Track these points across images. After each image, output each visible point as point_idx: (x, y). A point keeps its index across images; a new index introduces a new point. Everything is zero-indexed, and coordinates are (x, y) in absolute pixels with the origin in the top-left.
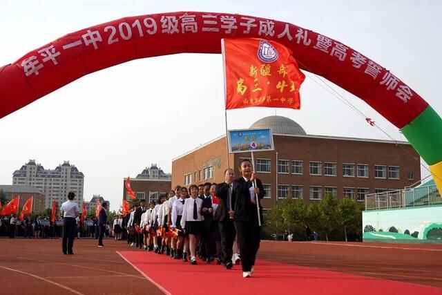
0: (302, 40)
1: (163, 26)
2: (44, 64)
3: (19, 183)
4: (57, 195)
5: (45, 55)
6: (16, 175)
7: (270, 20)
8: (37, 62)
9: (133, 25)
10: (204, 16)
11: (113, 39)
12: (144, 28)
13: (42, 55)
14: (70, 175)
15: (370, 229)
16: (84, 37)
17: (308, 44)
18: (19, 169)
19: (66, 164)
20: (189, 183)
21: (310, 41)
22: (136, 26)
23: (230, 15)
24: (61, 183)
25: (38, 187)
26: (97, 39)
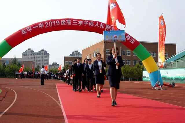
0: (102, 27)
1: (61, 23)
2: (28, 32)
3: (25, 57)
4: (39, 62)
6: (23, 54)
7: (92, 21)
8: (26, 31)
9: (53, 23)
10: (73, 20)
11: (47, 26)
12: (56, 24)
13: (28, 29)
15: (145, 77)
16: (39, 25)
17: (103, 28)
18: (24, 52)
21: (104, 27)
23: (81, 20)
24: (40, 57)
25: (32, 59)
26: (42, 26)
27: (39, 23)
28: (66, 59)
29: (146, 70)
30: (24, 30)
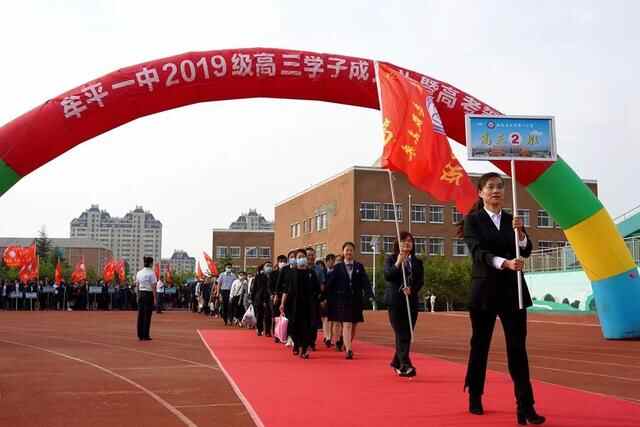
1: (235, 67)
2: (88, 105)
4: (128, 250)
5: (90, 95)
6: (75, 224)
7: (364, 60)
8: (80, 103)
9: (198, 64)
10: (285, 56)
11: (173, 79)
12: (211, 69)
13: (87, 94)
14: (146, 223)
16: (138, 75)
18: (78, 217)
19: (139, 210)
22: (202, 66)
24: (132, 233)
25: (102, 240)
26: (153, 80)
27: (139, 68)
28: (219, 237)
30: (73, 98)
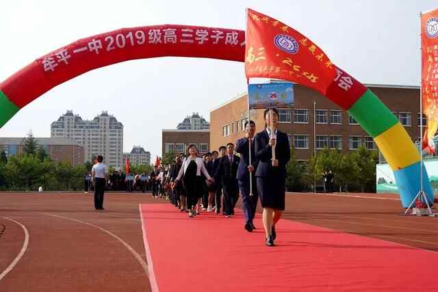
1: (150, 38)
2: (59, 63)
3: (58, 134)
4: (96, 146)
5: (60, 57)
6: (54, 126)
7: (234, 31)
8: (54, 62)
9: (127, 36)
10: (183, 30)
11: (111, 46)
12: (135, 40)
14: (110, 125)
15: (382, 181)
16: (89, 44)
19: (104, 114)
20: (227, 134)
22: (129, 37)
23: (203, 29)
24: (99, 133)
25: (77, 138)
26: (99, 47)
27: (90, 39)
28: (167, 136)
29: (384, 162)
30: (50, 59)
